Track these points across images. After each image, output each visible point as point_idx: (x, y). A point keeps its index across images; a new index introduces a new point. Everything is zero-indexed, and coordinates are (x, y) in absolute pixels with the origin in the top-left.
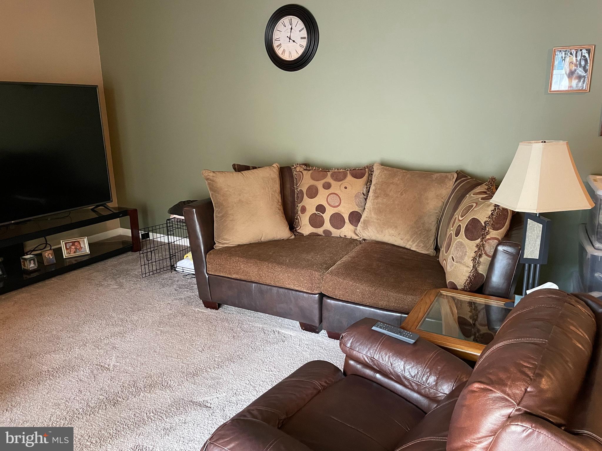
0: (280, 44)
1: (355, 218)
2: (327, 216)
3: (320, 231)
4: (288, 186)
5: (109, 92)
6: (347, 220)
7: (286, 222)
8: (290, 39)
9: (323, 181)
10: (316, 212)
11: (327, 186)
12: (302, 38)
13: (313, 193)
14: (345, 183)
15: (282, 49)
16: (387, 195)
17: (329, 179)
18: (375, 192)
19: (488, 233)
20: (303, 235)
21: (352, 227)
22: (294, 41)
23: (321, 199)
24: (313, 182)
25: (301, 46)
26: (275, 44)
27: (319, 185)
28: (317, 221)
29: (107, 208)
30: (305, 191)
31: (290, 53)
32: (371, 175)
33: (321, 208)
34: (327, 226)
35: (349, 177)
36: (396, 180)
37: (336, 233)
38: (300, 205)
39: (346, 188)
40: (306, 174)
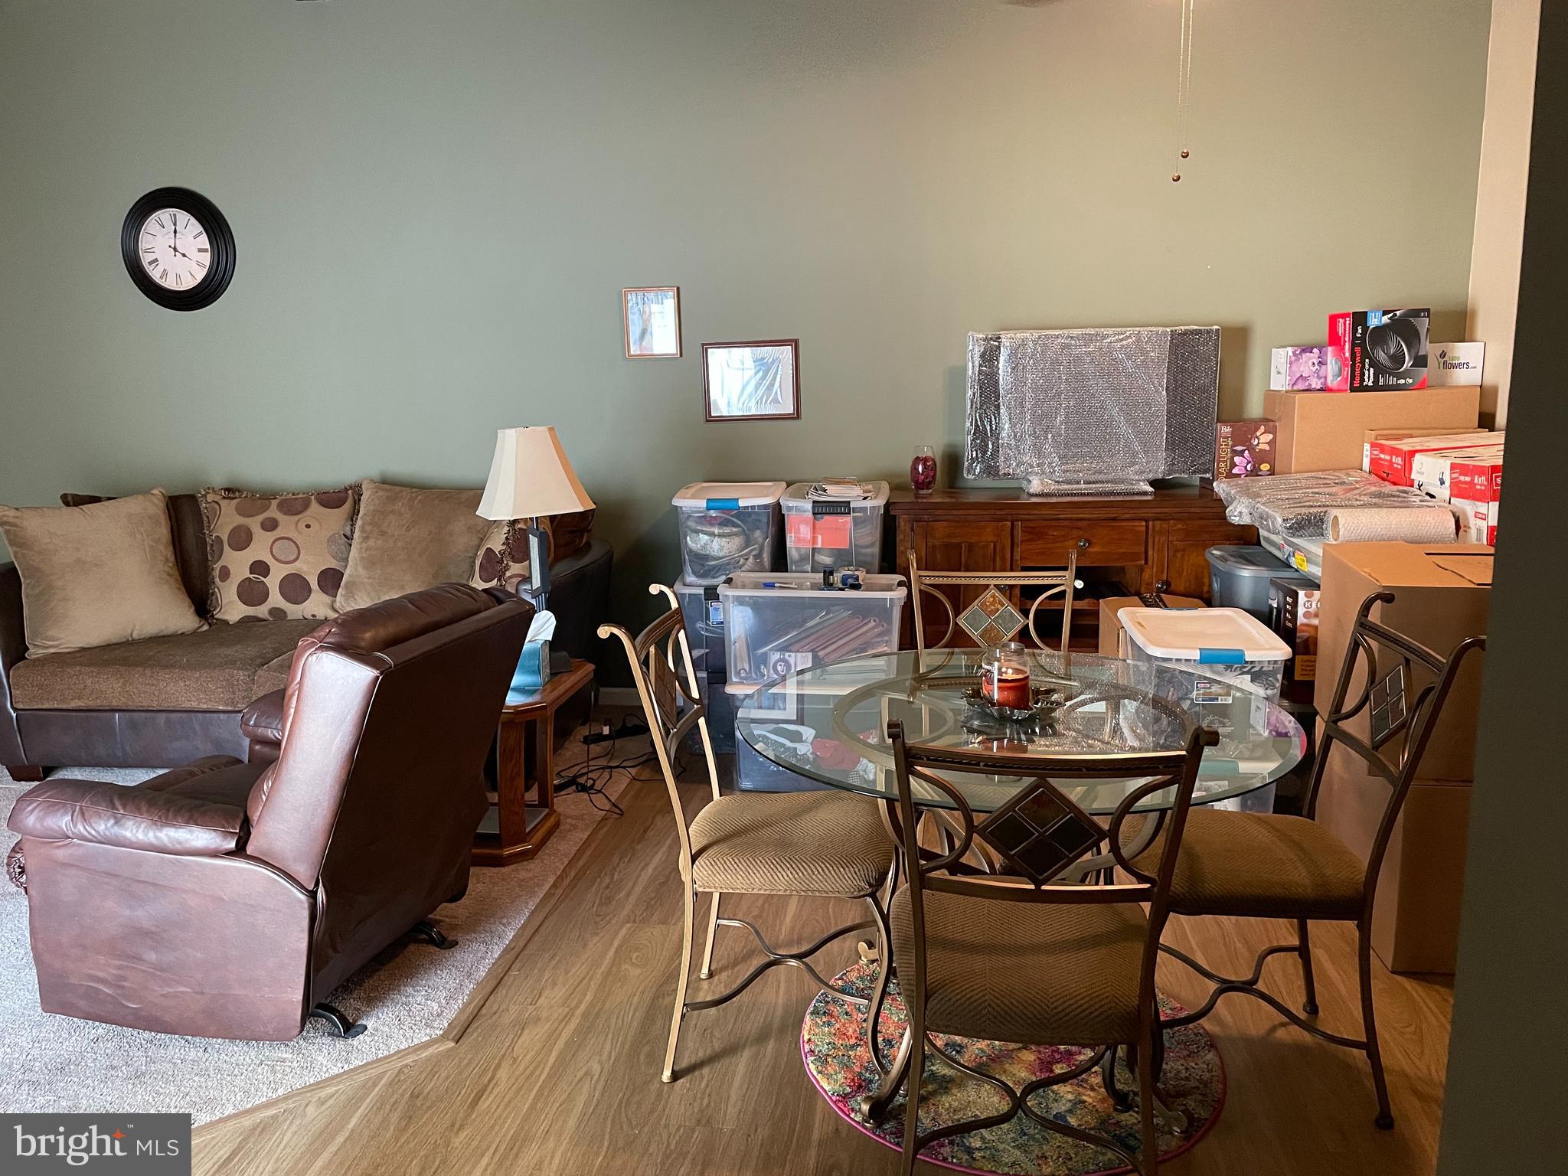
0: (156, 260)
1: (331, 580)
2: (273, 582)
3: (262, 611)
4: (190, 531)
6: (314, 585)
7: (188, 601)
8: (175, 249)
9: (261, 517)
10: (251, 576)
11: (270, 525)
12: (200, 250)
13: (241, 539)
14: (306, 517)
15: (160, 269)
16: (383, 534)
17: (273, 512)
18: (363, 530)
19: (507, 568)
20: (226, 622)
21: (327, 599)
22: (184, 255)
23: (259, 550)
24: (240, 520)
25: (199, 264)
26: (145, 259)
27: (254, 523)
28: (252, 593)
30: (225, 538)
31: (178, 277)
32: (357, 502)
33: (260, 568)
34: (276, 599)
35: (315, 506)
36: (398, 506)
37: (294, 611)
38: (217, 566)
39: (308, 526)
40: (228, 508)
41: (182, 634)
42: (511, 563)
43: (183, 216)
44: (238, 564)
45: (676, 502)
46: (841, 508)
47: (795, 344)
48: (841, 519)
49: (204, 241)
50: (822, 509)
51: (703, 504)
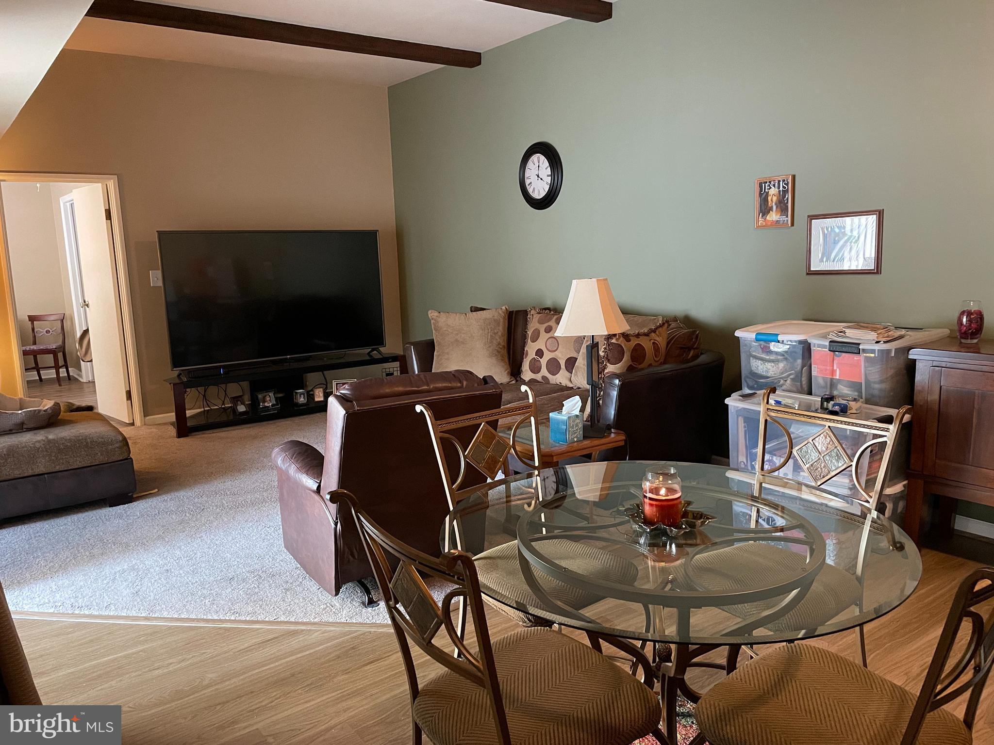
0: (531, 183)
1: (571, 364)
2: (544, 361)
3: (538, 377)
5: (400, 236)
6: (563, 366)
8: (538, 176)
9: (546, 325)
10: (536, 357)
11: (548, 330)
12: (547, 176)
13: (536, 336)
15: (532, 188)
20: (524, 381)
21: (568, 374)
22: (541, 179)
23: (540, 344)
24: (537, 326)
25: (547, 183)
26: (527, 182)
27: (542, 328)
28: (535, 368)
29: (380, 352)
30: (530, 335)
31: (539, 191)
33: (540, 353)
34: (544, 372)
37: (552, 379)
38: (525, 350)
40: (537, 317)
41: (501, 384)
42: (608, 364)
43: (542, 158)
44: (531, 349)
45: (737, 334)
46: (854, 348)
47: (880, 215)
48: (856, 357)
49: (549, 171)
50: (838, 347)
51: (753, 336)
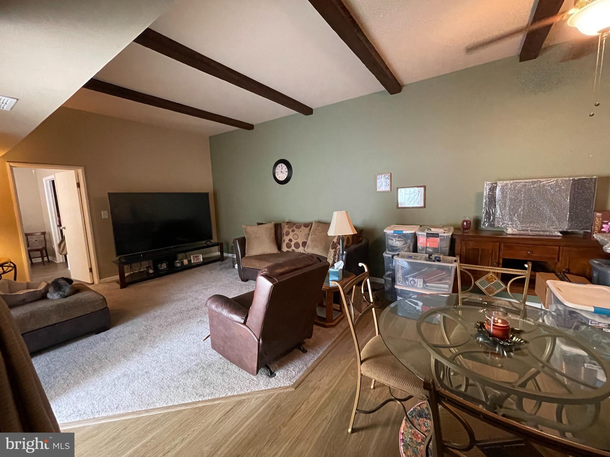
0: (278, 174)
1: (304, 244)
2: (293, 244)
3: (290, 250)
4: (279, 231)
5: (215, 194)
6: (301, 245)
7: (276, 246)
8: (282, 172)
9: (292, 229)
10: (289, 242)
11: (293, 231)
12: (286, 172)
13: (288, 234)
14: (300, 230)
15: (279, 176)
16: (315, 234)
17: (294, 228)
18: (311, 233)
19: (337, 246)
20: (284, 252)
21: (303, 248)
23: (290, 237)
24: (288, 229)
25: (286, 175)
26: (276, 174)
27: (290, 230)
28: (289, 246)
29: (211, 242)
30: (285, 233)
31: (282, 178)
32: (311, 226)
33: (290, 240)
34: (293, 247)
35: (303, 227)
36: (319, 228)
37: (297, 251)
38: (283, 239)
39: (301, 232)
40: (286, 226)
41: (275, 254)
43: (283, 165)
44: (286, 239)
45: (385, 231)
46: (436, 235)
47: (425, 187)
48: (436, 239)
49: (287, 170)
50: (429, 235)
51: (392, 232)
